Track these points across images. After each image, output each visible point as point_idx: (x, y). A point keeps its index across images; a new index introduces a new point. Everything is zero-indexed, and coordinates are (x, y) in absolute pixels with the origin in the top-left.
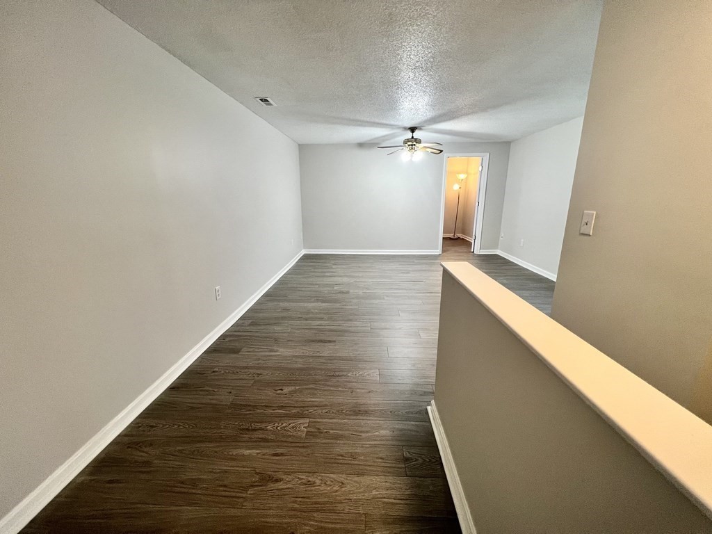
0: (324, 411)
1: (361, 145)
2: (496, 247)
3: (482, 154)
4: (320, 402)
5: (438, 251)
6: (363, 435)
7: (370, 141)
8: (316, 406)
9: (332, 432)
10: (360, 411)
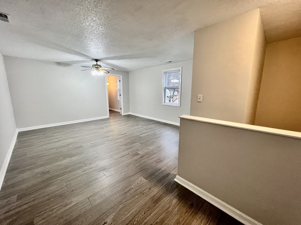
0: (143, 214)
1: (59, 64)
2: (129, 111)
3: (120, 75)
4: (136, 211)
5: (108, 116)
6: (170, 209)
7: (64, 62)
8: (136, 215)
9: (158, 220)
10: (156, 200)
